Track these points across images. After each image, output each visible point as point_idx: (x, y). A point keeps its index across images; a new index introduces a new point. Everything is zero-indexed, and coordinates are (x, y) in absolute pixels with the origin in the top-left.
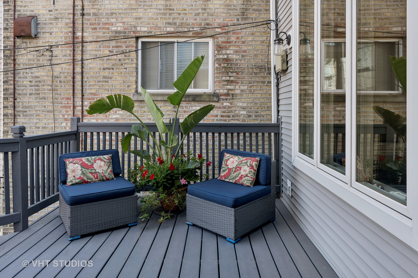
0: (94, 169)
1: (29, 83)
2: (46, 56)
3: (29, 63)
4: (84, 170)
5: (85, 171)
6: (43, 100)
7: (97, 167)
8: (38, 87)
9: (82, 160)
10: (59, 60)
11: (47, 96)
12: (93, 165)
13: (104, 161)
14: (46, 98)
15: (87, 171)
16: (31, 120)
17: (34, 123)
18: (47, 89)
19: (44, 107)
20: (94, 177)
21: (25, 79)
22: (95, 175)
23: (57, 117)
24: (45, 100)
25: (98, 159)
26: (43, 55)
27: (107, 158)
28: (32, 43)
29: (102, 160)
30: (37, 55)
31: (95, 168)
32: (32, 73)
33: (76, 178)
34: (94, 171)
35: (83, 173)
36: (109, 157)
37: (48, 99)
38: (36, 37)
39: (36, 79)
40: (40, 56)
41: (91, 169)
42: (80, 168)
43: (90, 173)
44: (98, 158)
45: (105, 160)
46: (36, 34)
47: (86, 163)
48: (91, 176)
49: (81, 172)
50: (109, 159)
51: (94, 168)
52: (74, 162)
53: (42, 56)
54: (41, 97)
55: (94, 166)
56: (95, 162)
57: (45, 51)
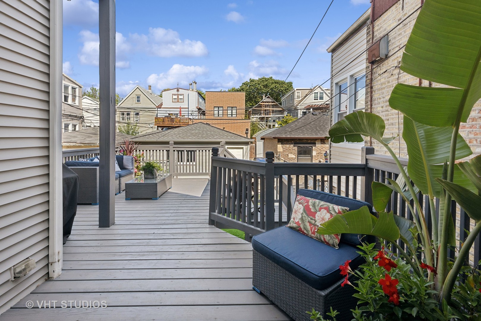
0: (315, 220)
1: (381, 109)
2: (394, 75)
3: (382, 87)
4: (304, 215)
5: (305, 217)
6: (391, 127)
7: (319, 218)
8: (388, 112)
9: (308, 202)
10: (406, 76)
11: (394, 121)
12: (316, 213)
13: (331, 214)
14: (394, 124)
15: (307, 218)
16: (382, 148)
17: (384, 151)
18: (395, 114)
19: (392, 134)
20: (311, 230)
21: (379, 105)
22: (312, 227)
23: (403, 146)
24: (393, 126)
25: (325, 208)
26: (392, 74)
27: (337, 211)
28: (384, 65)
29: (328, 211)
30: (388, 76)
31: (317, 218)
32: (383, 98)
33: (294, 222)
34: (313, 222)
35: (302, 219)
36: (340, 210)
37: (395, 125)
38: (387, 57)
39: (386, 103)
40: (390, 77)
41: (311, 217)
42: (301, 211)
43: (309, 222)
44: (325, 206)
45: (333, 213)
46: (386, 54)
47: (311, 207)
48: (309, 227)
49: (300, 216)
50: (339, 212)
51: (315, 217)
52: (300, 201)
53: (392, 76)
54: (389, 123)
55: (316, 216)
56: (320, 211)
57: (394, 70)
